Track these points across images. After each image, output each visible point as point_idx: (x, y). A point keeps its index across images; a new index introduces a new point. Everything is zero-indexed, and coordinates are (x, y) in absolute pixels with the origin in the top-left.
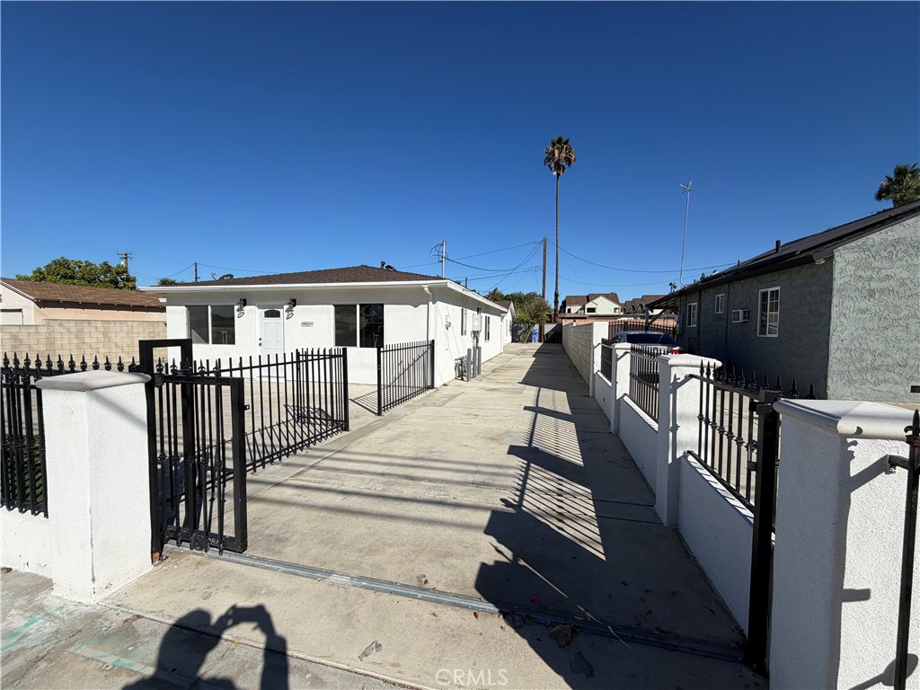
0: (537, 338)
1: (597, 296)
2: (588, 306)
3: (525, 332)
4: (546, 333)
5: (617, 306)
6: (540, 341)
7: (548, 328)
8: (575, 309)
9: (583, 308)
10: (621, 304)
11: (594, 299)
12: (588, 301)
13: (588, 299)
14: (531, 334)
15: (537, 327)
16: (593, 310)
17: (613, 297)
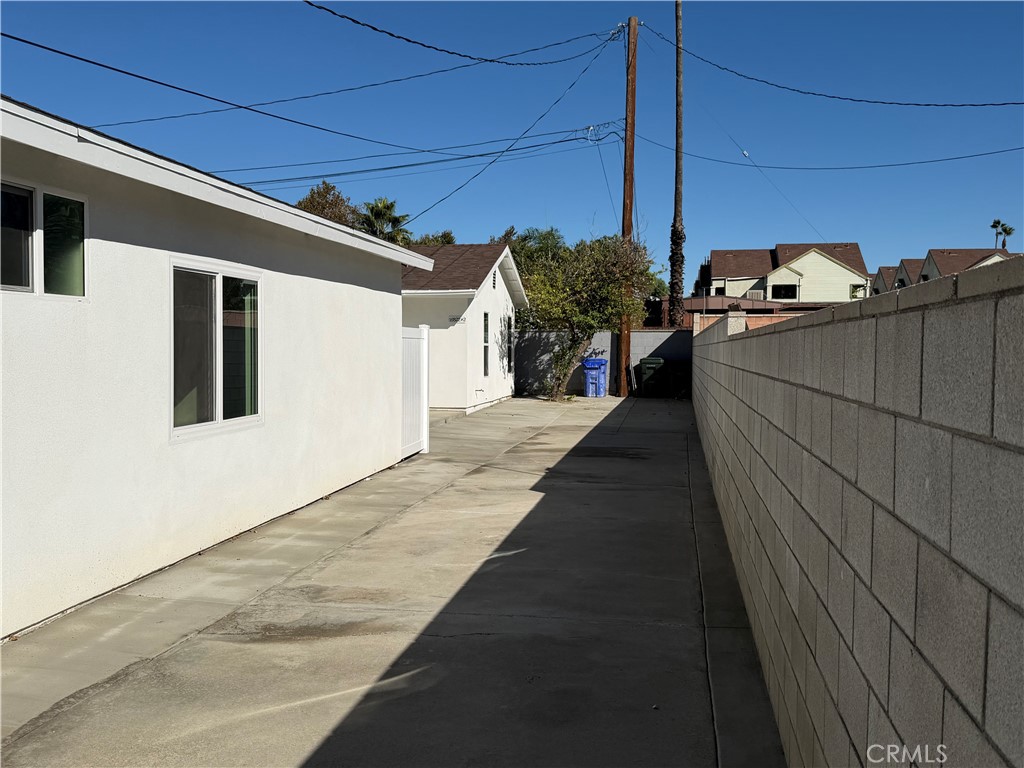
0: (605, 380)
1: (800, 250)
2: (779, 277)
3: (558, 359)
4: (634, 362)
5: (860, 281)
6: (615, 391)
7: (644, 344)
8: (737, 288)
9: (761, 285)
10: (870, 276)
11: (792, 258)
12: (776, 265)
13: (775, 259)
14: (583, 367)
15: (602, 341)
16: (789, 291)
17: (847, 255)
